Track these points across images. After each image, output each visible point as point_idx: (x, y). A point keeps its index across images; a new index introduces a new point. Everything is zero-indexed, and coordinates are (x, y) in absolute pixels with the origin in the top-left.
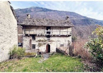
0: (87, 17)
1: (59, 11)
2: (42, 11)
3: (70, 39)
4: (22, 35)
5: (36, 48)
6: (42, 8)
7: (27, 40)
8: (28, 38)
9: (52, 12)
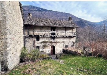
0: (82, 19)
1: (55, 12)
2: (37, 10)
3: (74, 40)
4: (25, 36)
5: (41, 50)
6: (37, 7)
7: (31, 41)
8: (31, 39)
9: (48, 12)
